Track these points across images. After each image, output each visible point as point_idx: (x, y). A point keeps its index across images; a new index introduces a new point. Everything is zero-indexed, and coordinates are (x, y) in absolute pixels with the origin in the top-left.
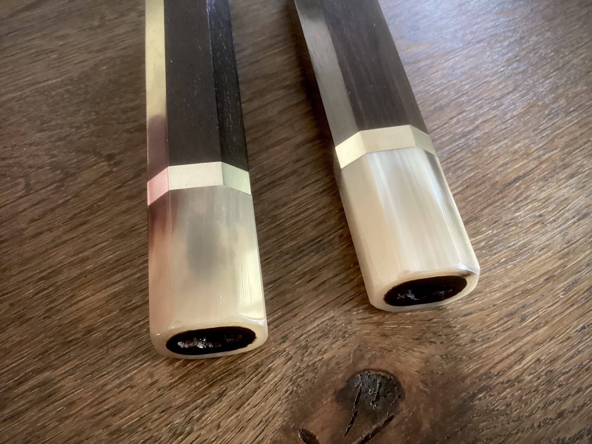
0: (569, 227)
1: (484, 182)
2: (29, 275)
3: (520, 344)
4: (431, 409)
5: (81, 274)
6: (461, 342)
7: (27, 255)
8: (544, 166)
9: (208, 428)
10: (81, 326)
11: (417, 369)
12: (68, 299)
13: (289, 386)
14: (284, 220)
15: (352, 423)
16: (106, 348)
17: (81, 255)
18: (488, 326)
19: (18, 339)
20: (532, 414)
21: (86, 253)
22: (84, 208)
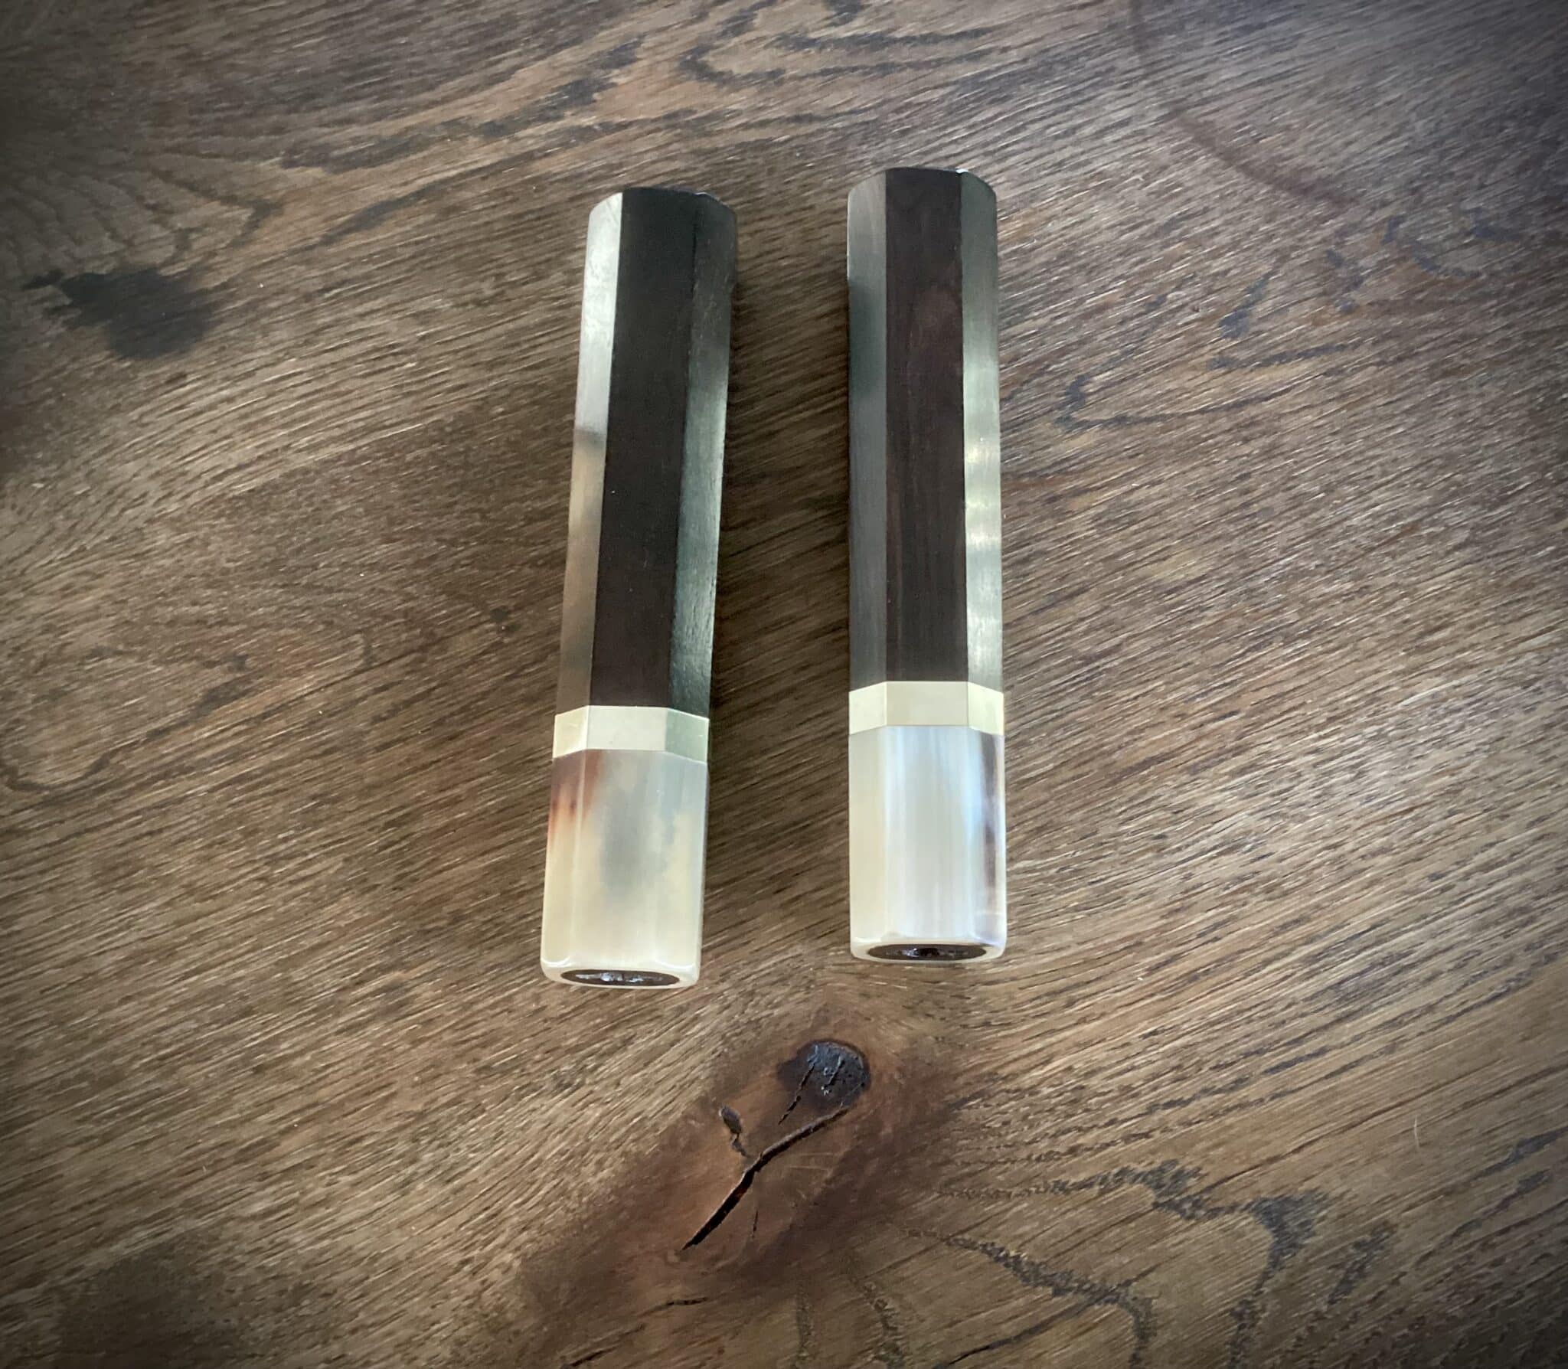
0: (1200, 864)
1: (1092, 759)
2: (372, 815)
3: (1053, 1039)
4: (900, 1110)
5: (447, 826)
6: (971, 1022)
7: (367, 780)
8: (1202, 744)
9: (604, 1084)
10: (446, 909)
11: (899, 1051)
12: (428, 863)
13: (717, 1045)
14: (759, 778)
15: (792, 1108)
16: (477, 948)
17: (448, 793)
18: (1016, 1006)
19: (357, 917)
20: (1034, 1141)
21: (457, 791)
22: (457, 708)
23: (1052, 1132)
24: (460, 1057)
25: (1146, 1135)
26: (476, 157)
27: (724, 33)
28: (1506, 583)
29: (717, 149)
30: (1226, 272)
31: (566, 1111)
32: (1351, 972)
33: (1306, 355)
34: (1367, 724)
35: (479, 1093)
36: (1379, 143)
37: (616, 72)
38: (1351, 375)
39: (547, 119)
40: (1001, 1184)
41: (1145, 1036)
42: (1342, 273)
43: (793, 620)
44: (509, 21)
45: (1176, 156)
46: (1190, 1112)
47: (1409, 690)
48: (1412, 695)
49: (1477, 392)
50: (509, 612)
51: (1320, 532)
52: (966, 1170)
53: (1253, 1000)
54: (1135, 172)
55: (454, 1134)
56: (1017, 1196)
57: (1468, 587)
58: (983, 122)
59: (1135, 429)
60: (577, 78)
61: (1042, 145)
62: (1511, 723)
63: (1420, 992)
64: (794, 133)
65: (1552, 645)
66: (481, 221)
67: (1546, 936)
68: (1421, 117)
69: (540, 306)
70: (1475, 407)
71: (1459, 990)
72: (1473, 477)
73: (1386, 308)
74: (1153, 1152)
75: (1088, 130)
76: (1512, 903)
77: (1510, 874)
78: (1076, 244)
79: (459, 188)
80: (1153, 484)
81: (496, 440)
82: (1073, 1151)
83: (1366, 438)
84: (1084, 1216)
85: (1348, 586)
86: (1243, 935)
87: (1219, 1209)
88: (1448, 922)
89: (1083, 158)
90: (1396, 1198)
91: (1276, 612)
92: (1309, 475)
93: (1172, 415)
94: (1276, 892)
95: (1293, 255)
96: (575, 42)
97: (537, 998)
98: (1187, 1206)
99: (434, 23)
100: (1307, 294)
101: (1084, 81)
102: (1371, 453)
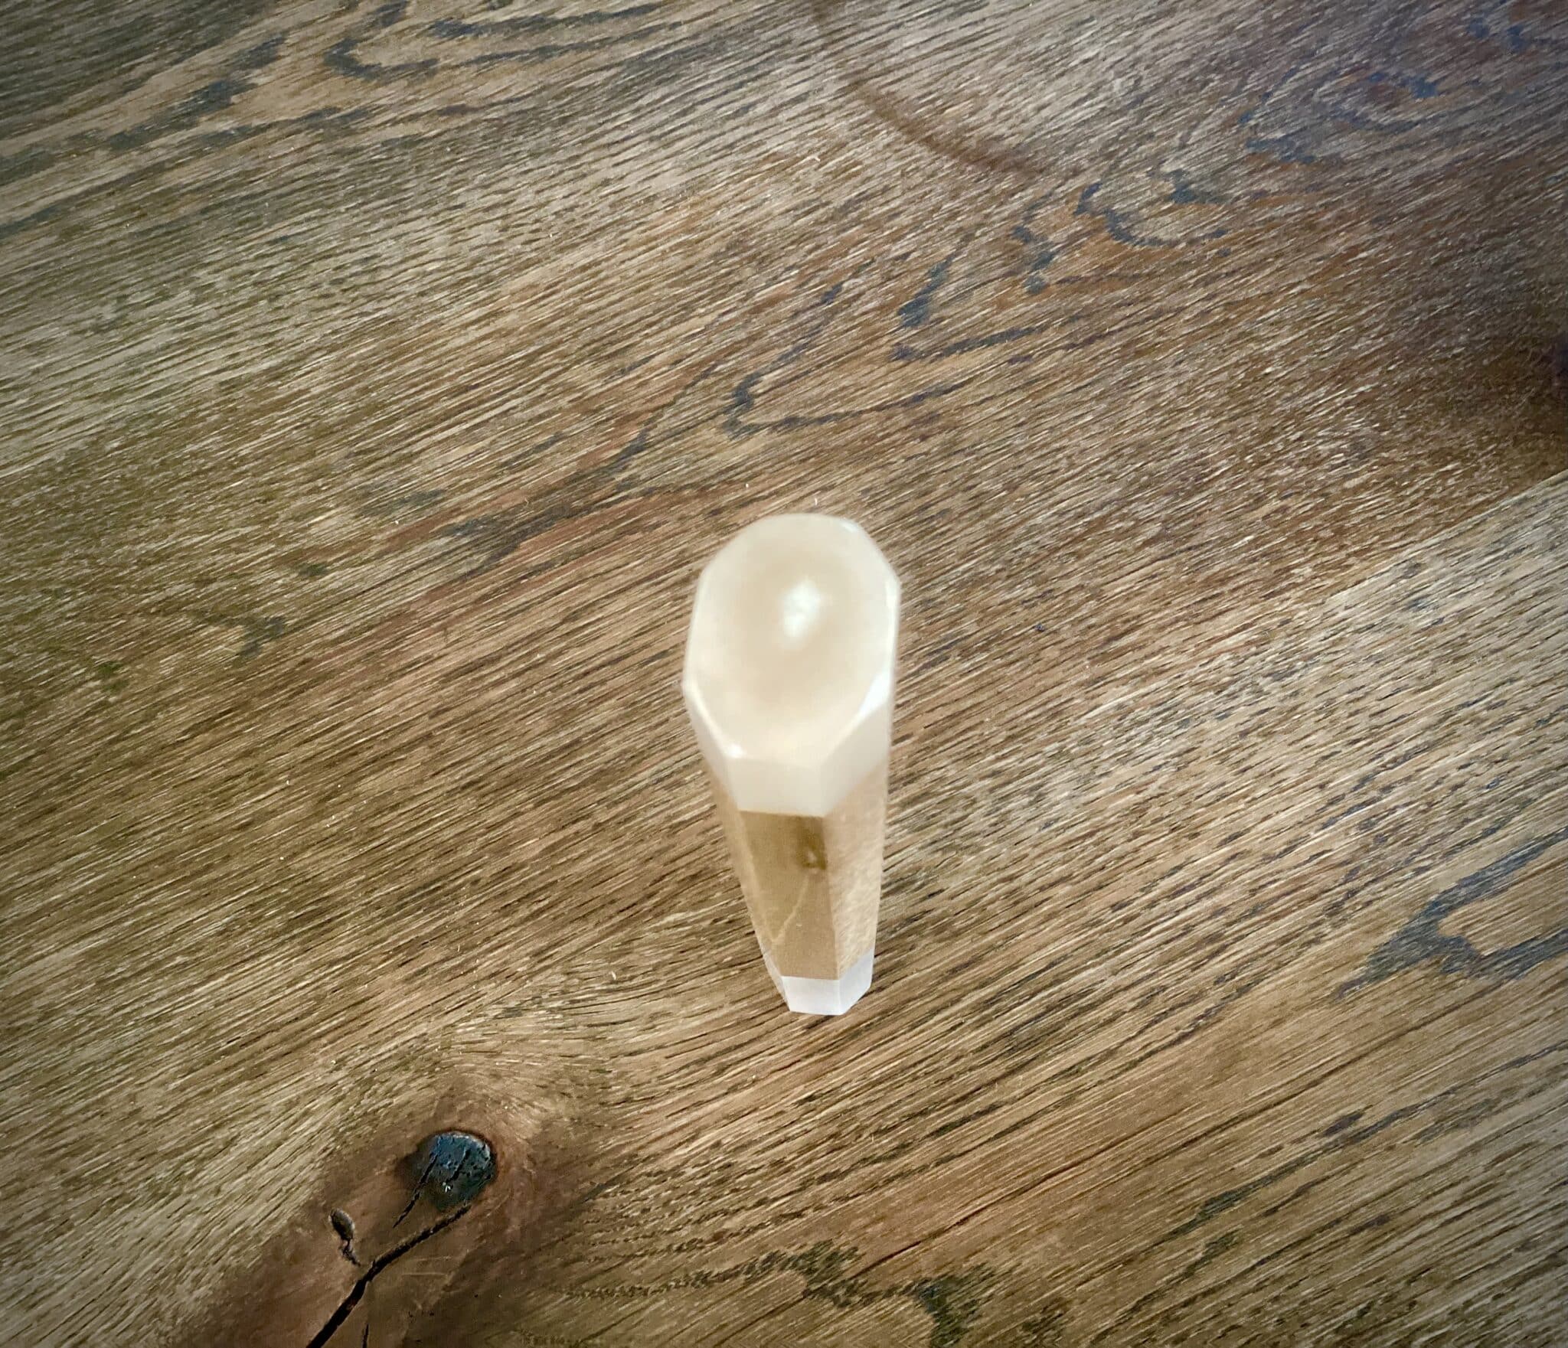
3: (700, 1112)
4: (529, 1202)
5: (41, 909)
6: (611, 1098)
9: (203, 1191)
10: (38, 1003)
11: (530, 1136)
12: (20, 953)
13: (328, 1141)
14: (386, 838)
15: (408, 1209)
16: (70, 1046)
17: (44, 873)
18: (660, 1077)
20: (676, 1229)
21: (53, 871)
22: (56, 777)
23: (695, 1218)
24: (47, 1167)
25: (798, 1215)
26: (102, 172)
27: (373, 25)
28: (1201, 578)
29: (362, 149)
30: (907, 255)
31: (161, 1223)
32: (1026, 1017)
33: (991, 342)
34: (1048, 742)
35: (69, 1207)
36: (1075, 105)
37: (258, 71)
38: (1036, 362)
39: (180, 127)
40: (639, 1280)
41: (801, 1102)
42: (1030, 249)
43: (430, 660)
44: (145, 23)
45: (856, 131)
46: (847, 1186)
47: (1093, 703)
48: (1095, 707)
49: (1172, 372)
50: (117, 668)
51: (1001, 534)
52: (601, 1266)
53: (918, 1055)
54: (811, 151)
55: (38, 1254)
56: (654, 1292)
57: (1158, 586)
58: (649, 105)
59: (806, 431)
60: (215, 80)
61: (712, 127)
62: (1202, 732)
63: (1101, 1035)
64: (444, 127)
65: (1249, 643)
66: (104, 241)
67: (1238, 966)
68: (1119, 75)
69: (164, 328)
70: (1170, 388)
71: (1141, 1032)
72: (1166, 465)
73: (1075, 284)
74: (807, 1233)
75: (762, 109)
76: (1202, 931)
77: (1199, 898)
78: (746, 231)
79: (82, 206)
80: (824, 489)
81: (113, 477)
82: (718, 1238)
83: (1052, 429)
84: (730, 1311)
85: (1031, 590)
86: (911, 982)
87: (877, 1294)
88: (1132, 956)
89: (755, 139)
90: (1071, 1270)
91: (953, 624)
92: (991, 472)
93: (847, 414)
94: (947, 933)
95: (978, 233)
96: (213, 43)
97: (132, 1097)
98: (840, 1292)
99: (66, 31)
100: (993, 275)
101: (759, 55)
102: (1057, 445)
